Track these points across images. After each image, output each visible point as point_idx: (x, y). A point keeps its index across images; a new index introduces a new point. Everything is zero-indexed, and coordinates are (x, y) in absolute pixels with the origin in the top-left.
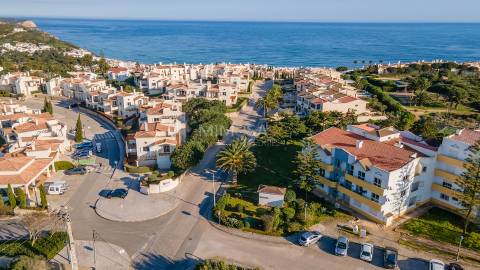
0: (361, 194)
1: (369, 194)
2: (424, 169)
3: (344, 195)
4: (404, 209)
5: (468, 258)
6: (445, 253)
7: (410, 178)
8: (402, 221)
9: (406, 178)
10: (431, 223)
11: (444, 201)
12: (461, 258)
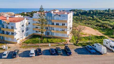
0: (8, 34)
1: (10, 34)
2: (29, 23)
3: (3, 37)
4: (24, 37)
5: (43, 46)
6: (36, 46)
7: (24, 26)
8: (24, 41)
9: (23, 26)
10: (33, 39)
11: (37, 33)
12: (41, 46)
